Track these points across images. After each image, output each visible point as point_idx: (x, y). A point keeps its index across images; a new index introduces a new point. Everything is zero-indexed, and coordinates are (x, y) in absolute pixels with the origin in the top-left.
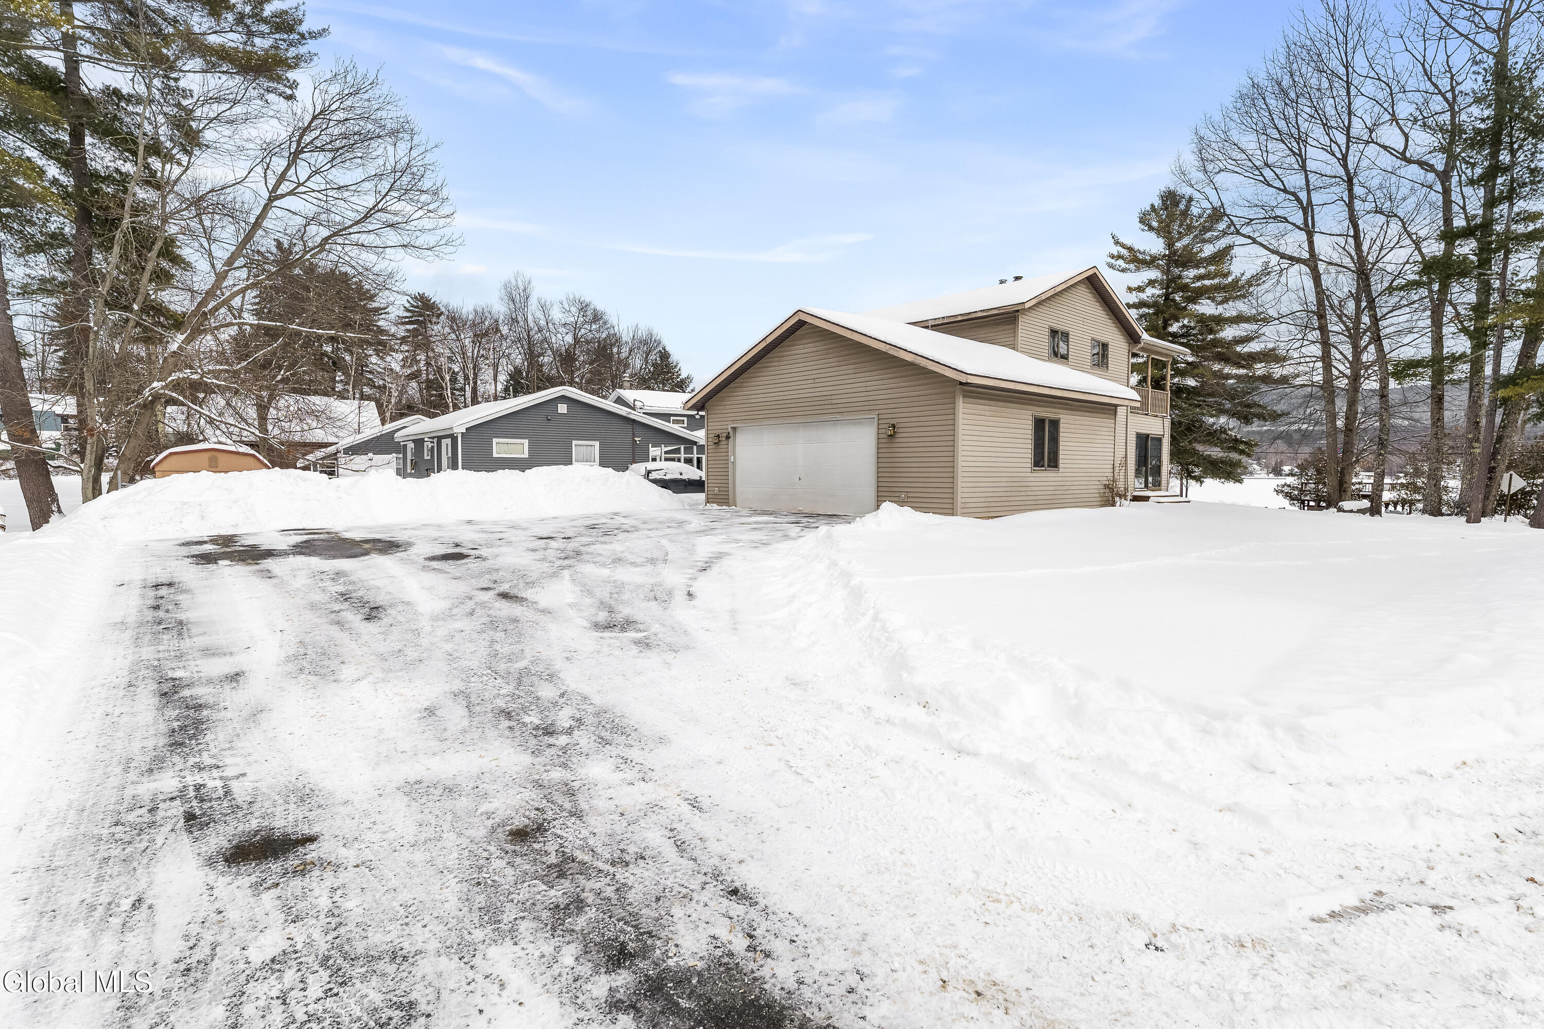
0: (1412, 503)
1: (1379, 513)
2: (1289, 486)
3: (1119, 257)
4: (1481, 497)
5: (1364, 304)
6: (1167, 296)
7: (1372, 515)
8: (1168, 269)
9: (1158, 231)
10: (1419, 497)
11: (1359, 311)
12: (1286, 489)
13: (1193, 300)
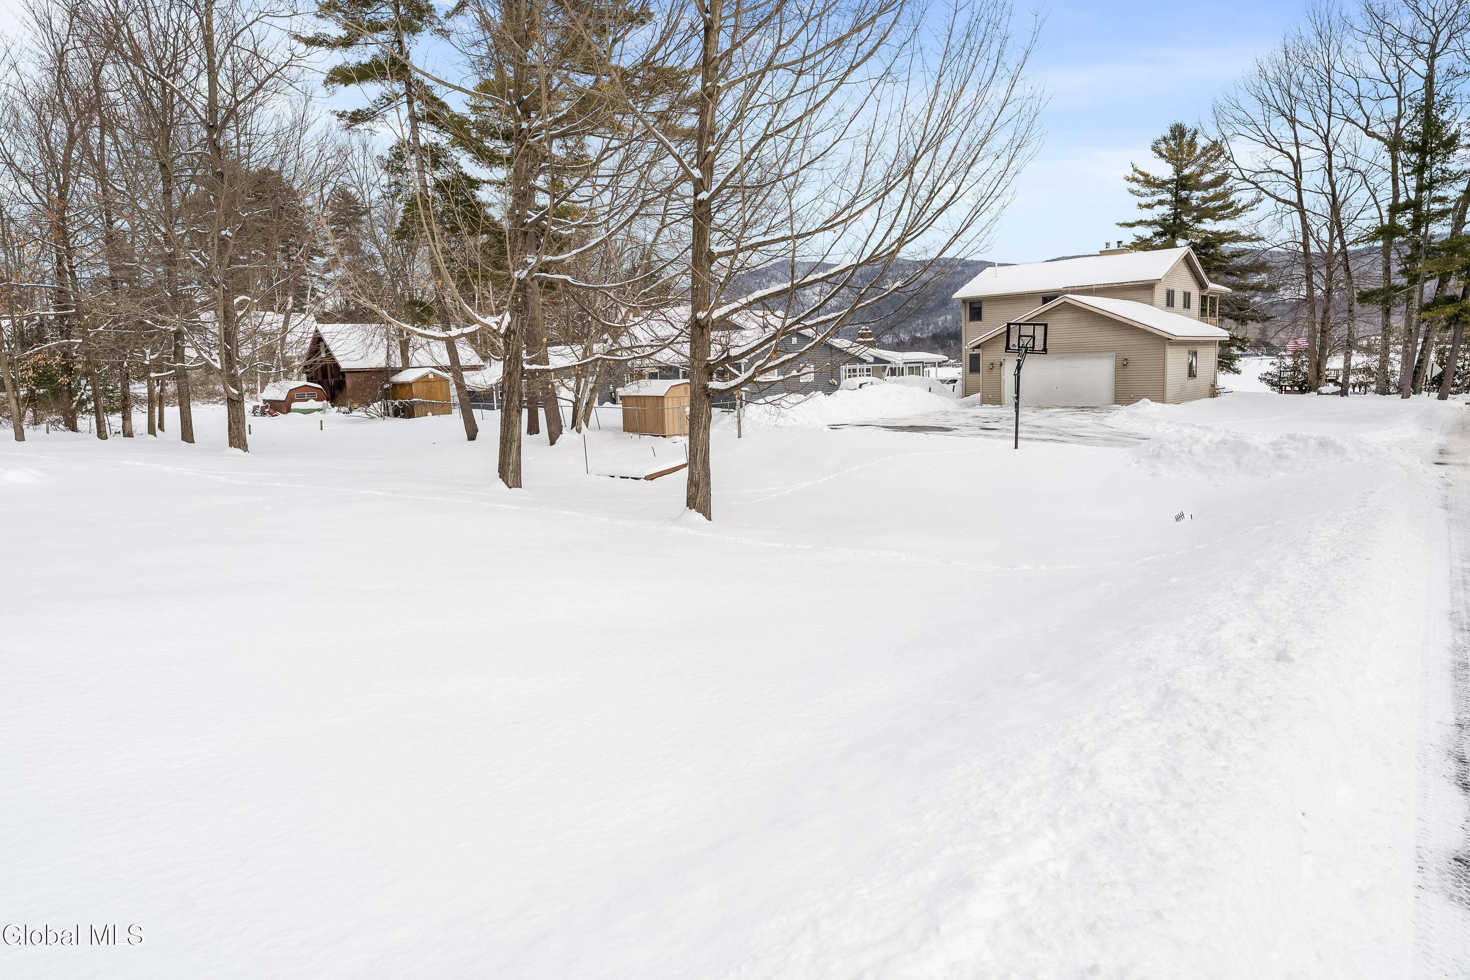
0: (1366, 385)
1: (1346, 394)
2: (1270, 374)
3: (1134, 180)
4: (1410, 381)
5: (1336, 233)
6: (1176, 216)
7: (1342, 396)
8: (1177, 192)
9: (1169, 159)
10: (1372, 380)
11: (1332, 240)
12: (1269, 377)
13: (1198, 220)
